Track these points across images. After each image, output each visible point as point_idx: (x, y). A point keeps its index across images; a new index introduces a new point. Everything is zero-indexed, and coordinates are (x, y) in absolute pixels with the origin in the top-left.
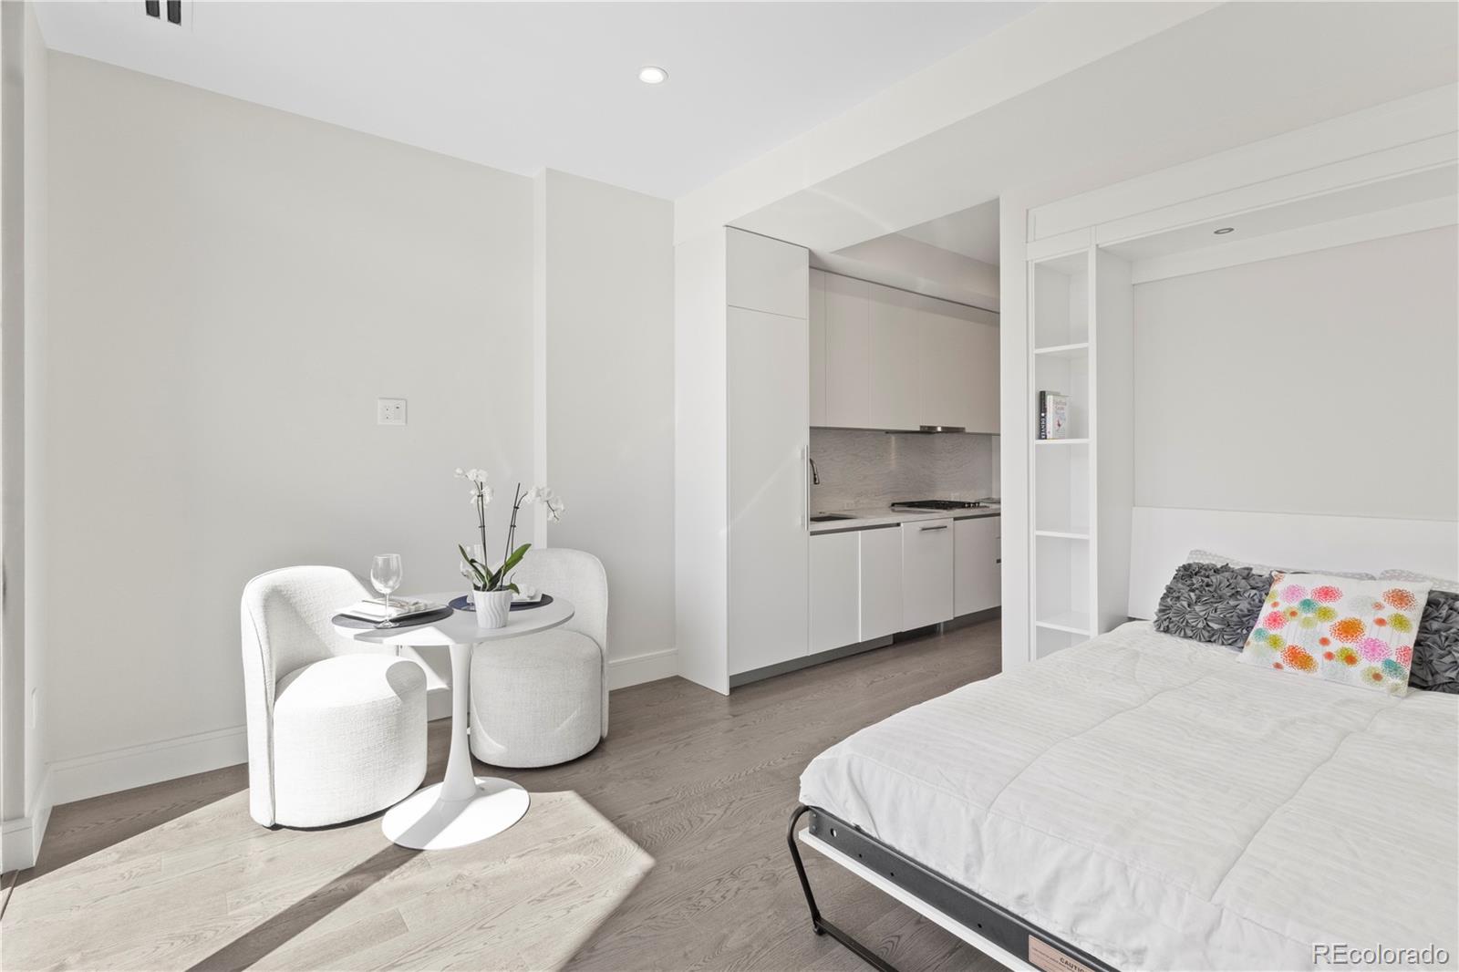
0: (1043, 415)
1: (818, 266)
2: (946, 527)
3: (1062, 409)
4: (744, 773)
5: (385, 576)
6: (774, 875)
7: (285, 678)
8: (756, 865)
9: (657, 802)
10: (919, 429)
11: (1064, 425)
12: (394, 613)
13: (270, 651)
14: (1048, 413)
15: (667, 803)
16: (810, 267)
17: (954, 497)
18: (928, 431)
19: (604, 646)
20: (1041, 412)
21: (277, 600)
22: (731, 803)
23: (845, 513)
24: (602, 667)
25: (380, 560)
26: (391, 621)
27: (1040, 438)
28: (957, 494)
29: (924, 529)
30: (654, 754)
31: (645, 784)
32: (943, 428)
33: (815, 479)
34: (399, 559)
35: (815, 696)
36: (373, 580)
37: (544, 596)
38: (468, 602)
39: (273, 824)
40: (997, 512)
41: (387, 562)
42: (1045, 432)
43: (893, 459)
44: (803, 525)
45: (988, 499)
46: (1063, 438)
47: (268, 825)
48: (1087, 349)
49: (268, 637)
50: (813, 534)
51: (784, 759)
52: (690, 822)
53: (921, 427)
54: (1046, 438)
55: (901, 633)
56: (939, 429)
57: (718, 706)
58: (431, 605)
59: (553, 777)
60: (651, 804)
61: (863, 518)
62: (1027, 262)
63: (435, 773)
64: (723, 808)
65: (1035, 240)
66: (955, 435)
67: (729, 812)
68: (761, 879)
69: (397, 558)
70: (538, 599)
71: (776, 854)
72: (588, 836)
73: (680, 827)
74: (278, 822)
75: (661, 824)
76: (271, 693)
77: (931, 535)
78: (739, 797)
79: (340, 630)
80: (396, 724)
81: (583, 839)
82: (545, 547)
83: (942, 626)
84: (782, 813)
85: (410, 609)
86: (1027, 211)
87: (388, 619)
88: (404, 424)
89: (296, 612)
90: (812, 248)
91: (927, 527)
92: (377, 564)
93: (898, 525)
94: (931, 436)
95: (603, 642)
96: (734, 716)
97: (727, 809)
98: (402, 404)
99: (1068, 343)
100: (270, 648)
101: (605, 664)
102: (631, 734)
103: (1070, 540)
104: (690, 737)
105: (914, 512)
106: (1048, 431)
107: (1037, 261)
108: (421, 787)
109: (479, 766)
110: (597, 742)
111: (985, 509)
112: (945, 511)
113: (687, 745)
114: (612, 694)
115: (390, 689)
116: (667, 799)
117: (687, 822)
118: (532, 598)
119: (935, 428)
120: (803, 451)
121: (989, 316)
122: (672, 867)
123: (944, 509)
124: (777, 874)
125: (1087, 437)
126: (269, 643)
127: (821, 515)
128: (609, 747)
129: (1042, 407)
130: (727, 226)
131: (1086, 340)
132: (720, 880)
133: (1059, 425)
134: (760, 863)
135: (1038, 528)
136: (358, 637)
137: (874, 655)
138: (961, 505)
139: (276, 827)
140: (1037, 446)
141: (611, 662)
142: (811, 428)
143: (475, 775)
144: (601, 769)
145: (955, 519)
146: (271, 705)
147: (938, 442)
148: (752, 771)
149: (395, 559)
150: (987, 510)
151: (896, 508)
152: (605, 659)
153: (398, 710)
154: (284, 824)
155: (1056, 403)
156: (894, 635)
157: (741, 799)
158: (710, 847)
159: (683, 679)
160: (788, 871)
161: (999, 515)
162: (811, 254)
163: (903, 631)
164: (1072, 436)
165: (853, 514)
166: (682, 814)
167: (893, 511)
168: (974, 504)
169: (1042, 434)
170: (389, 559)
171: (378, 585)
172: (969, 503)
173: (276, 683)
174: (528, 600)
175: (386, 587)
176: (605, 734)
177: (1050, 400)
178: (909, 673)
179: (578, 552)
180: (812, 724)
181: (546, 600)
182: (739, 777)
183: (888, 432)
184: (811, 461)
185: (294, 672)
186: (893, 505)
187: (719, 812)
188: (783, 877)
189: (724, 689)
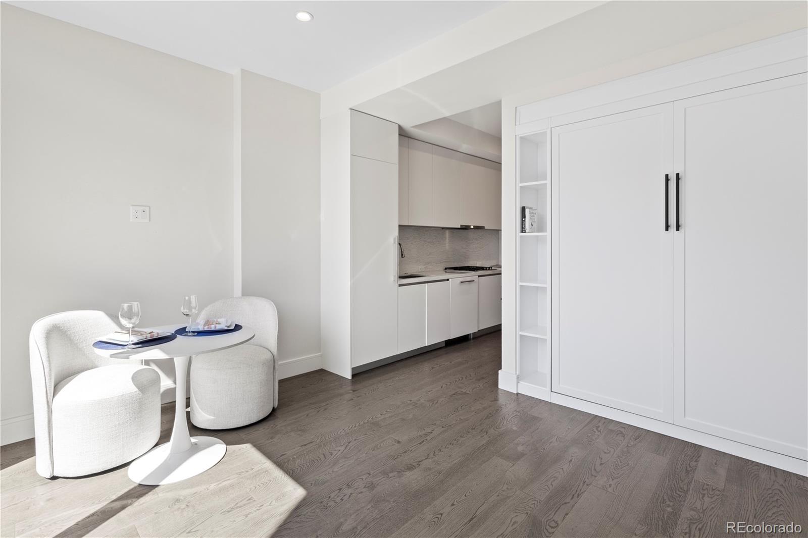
0: (524, 219)
1: (403, 134)
2: (474, 281)
3: (534, 216)
4: (357, 425)
5: (129, 315)
6: (372, 483)
7: (62, 382)
8: (362, 479)
9: (305, 445)
10: (459, 227)
11: (535, 225)
12: (135, 339)
13: (50, 366)
14: (526, 219)
15: (311, 445)
16: (399, 135)
17: (479, 264)
18: (465, 228)
19: (275, 353)
20: (523, 218)
21: (55, 333)
22: (349, 443)
23: (420, 274)
24: (274, 366)
25: (125, 306)
26: (133, 344)
27: (522, 232)
28: (481, 263)
29: (462, 282)
30: (305, 416)
31: (299, 434)
32: (474, 226)
33: (402, 255)
34: (139, 305)
35: (401, 377)
36: (120, 319)
37: (236, 325)
38: (187, 330)
39: (52, 476)
40: (500, 272)
41: (130, 308)
42: (525, 229)
43: (447, 243)
44: (394, 281)
45: (497, 265)
46: (534, 232)
47: (49, 478)
48: (546, 184)
49: (49, 357)
50: (400, 285)
51: (381, 415)
52: (324, 456)
53: (461, 226)
54: (525, 232)
55: (449, 340)
56: (472, 227)
57: (345, 385)
58: (161, 333)
59: (242, 434)
60: (301, 446)
61: (429, 276)
62: (516, 136)
63: (165, 436)
64: (345, 446)
65: (520, 124)
66: (480, 230)
67: (348, 448)
68: (365, 487)
69: (137, 304)
70: (232, 328)
71: (374, 471)
72: (262, 469)
73: (318, 459)
74: (56, 474)
75: (307, 457)
76: (50, 393)
77: (466, 286)
78: (354, 439)
79: (99, 352)
80: (137, 408)
81: (258, 471)
82: (241, 296)
83: (472, 335)
84: (378, 447)
85: (147, 336)
86: (516, 108)
87: (131, 343)
88: (148, 221)
89: (70, 340)
90: (400, 124)
91: (464, 281)
92: (123, 309)
93: (448, 280)
94: (466, 231)
95: (275, 351)
96: (354, 391)
97: (347, 446)
98: (147, 209)
99: (537, 181)
100: (50, 364)
101: (276, 364)
102: (292, 405)
103: (537, 287)
104: (327, 404)
105: (458, 273)
106: (526, 228)
107: (521, 136)
108: (156, 445)
109: (194, 430)
110: (271, 410)
111: (495, 271)
112: (474, 272)
113: (325, 409)
114: (280, 381)
115: (134, 386)
116: (311, 442)
117: (322, 456)
118: (228, 327)
119: (470, 226)
120: (394, 239)
121: (496, 165)
122: (312, 484)
123: (474, 271)
124: (374, 483)
125: (546, 231)
126: (49, 361)
127: (406, 275)
128: (278, 413)
129: (523, 215)
130: (351, 109)
131: (546, 179)
132: (340, 489)
133: (532, 225)
134: (364, 477)
135: (520, 282)
136: (112, 356)
137: (434, 353)
138: (482, 269)
139: (54, 478)
140: (520, 236)
141: (279, 363)
142: (399, 226)
143: (191, 436)
144: (272, 427)
145: (479, 276)
146: (50, 400)
147: (471, 234)
148: (362, 423)
149: (136, 306)
150: (494, 271)
151: (447, 271)
152: (276, 361)
153: (140, 399)
154: (59, 476)
155: (530, 213)
156: (446, 341)
157: (355, 440)
158: (336, 470)
159: (325, 370)
160: (380, 481)
161: (501, 274)
162: (400, 128)
163: (451, 338)
164: (539, 231)
165: (424, 274)
166: (320, 451)
167: (446, 272)
168: (489, 268)
169: (523, 230)
170: (132, 306)
171: (124, 322)
172: (486, 268)
173: (55, 387)
174: (226, 328)
175: (130, 323)
176: (276, 405)
177: (527, 211)
178: (453, 362)
179: (260, 298)
180: (398, 394)
181: (238, 328)
182: (355, 427)
183: (443, 228)
184: (399, 244)
185: (69, 378)
186: (446, 269)
187: (342, 448)
188: (377, 485)
189: (349, 376)
